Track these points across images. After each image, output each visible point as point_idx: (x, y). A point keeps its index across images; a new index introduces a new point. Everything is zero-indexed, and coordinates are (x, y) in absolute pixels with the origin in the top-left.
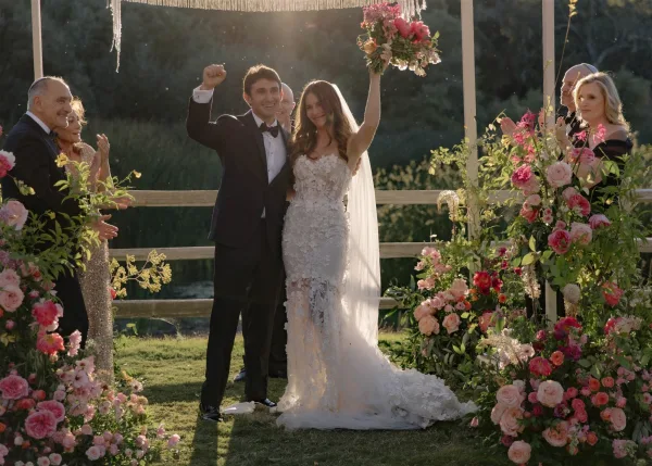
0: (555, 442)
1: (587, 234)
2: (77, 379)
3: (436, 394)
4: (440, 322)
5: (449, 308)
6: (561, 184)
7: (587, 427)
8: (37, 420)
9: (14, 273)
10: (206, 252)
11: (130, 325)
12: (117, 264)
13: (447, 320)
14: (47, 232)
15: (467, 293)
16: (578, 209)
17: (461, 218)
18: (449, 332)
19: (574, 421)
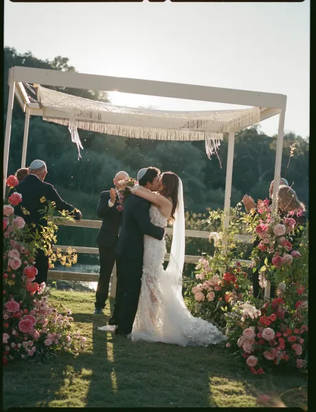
0: (269, 358)
1: (290, 260)
2: (42, 305)
3: (212, 331)
4: (205, 295)
5: (211, 289)
6: (280, 234)
7: (285, 352)
8: (24, 323)
9: (17, 251)
10: (95, 250)
11: (54, 282)
12: (52, 252)
13: (209, 295)
14: (32, 233)
15: (219, 282)
16: (286, 247)
17: (220, 246)
18: (209, 301)
19: (279, 348)
